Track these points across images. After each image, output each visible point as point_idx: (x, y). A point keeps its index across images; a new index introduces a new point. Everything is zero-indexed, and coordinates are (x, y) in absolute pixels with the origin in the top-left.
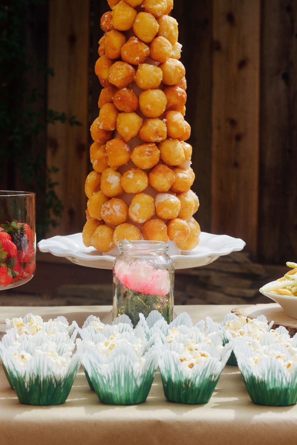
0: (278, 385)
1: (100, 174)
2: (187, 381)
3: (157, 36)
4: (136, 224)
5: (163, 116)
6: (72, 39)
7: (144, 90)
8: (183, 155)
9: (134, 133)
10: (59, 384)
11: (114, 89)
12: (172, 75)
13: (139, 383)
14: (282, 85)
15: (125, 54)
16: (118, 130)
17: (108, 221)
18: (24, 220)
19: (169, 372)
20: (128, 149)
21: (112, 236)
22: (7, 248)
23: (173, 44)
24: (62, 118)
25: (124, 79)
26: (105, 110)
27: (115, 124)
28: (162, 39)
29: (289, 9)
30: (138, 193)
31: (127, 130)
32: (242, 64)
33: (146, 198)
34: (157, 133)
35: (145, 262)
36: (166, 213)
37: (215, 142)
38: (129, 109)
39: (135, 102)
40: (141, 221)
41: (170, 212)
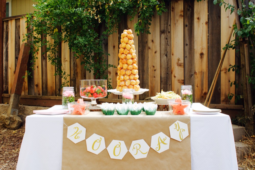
0: (151, 111)
1: (120, 76)
2: (135, 111)
3: (130, 49)
4: (127, 86)
5: (132, 65)
6: (114, 47)
7: (128, 59)
8: (136, 72)
9: (126, 68)
10: (112, 111)
11: (122, 59)
12: (134, 56)
13: (126, 111)
14: (165, 57)
15: (124, 53)
16: (123, 67)
17: (121, 85)
18: (105, 85)
19: (131, 109)
20: (125, 71)
21: (122, 88)
22: (102, 90)
23: (134, 50)
24: (112, 66)
25: (124, 57)
26: (120, 63)
27: (122, 66)
28: (131, 49)
29: (167, 39)
30: (127, 80)
31: (125, 67)
32: (156, 52)
33: (129, 81)
34: (131, 68)
35: (128, 92)
36: (133, 84)
37: (149, 72)
38: (125, 63)
39: (126, 62)
40: (128, 85)
41: (134, 83)
